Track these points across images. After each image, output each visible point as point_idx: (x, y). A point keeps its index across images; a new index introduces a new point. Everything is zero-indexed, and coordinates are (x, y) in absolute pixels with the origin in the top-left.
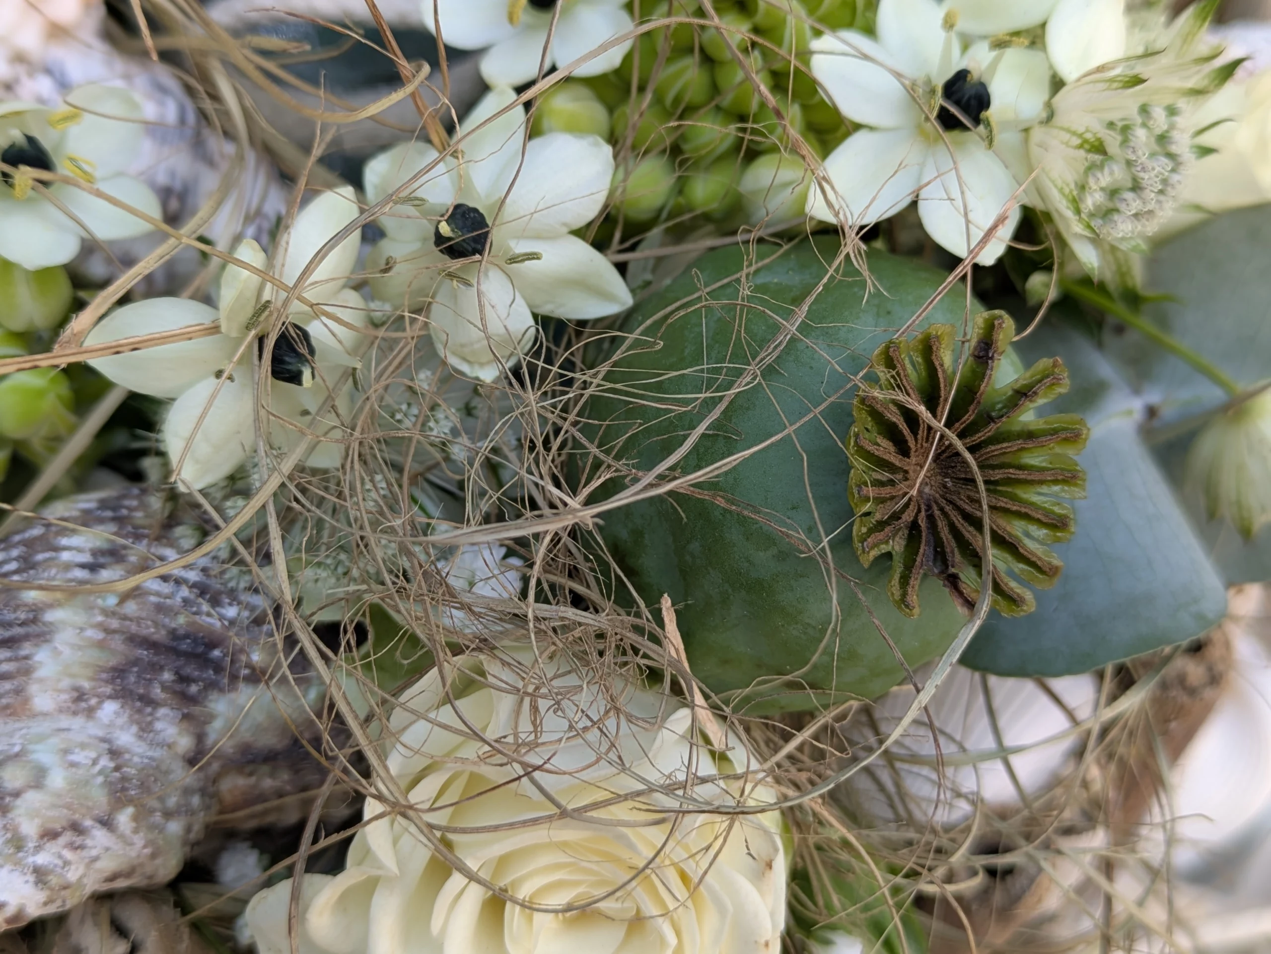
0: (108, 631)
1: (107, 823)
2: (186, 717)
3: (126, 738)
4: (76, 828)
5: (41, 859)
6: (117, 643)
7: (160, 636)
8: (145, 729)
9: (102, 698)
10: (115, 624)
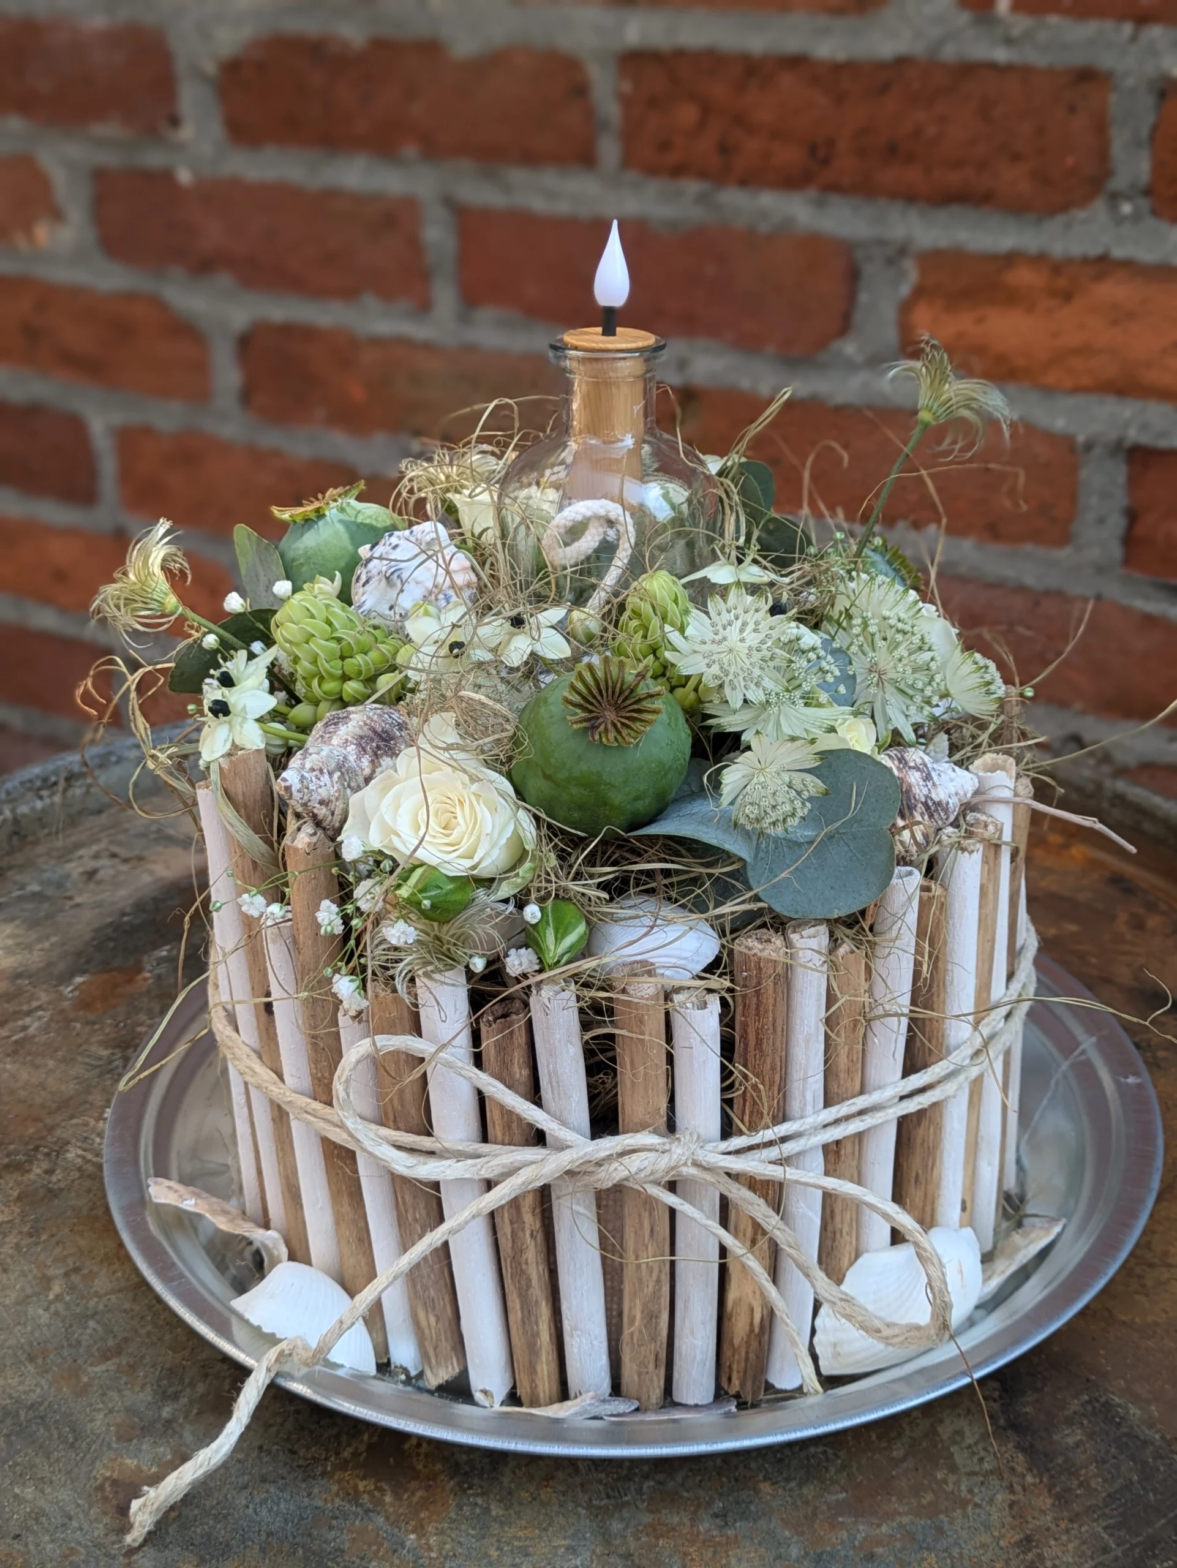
0: (366, 724)
1: (331, 774)
2: (372, 761)
3: (352, 758)
4: (321, 771)
5: (306, 774)
6: (366, 728)
7: (379, 730)
8: (359, 759)
9: (352, 743)
10: (368, 722)
